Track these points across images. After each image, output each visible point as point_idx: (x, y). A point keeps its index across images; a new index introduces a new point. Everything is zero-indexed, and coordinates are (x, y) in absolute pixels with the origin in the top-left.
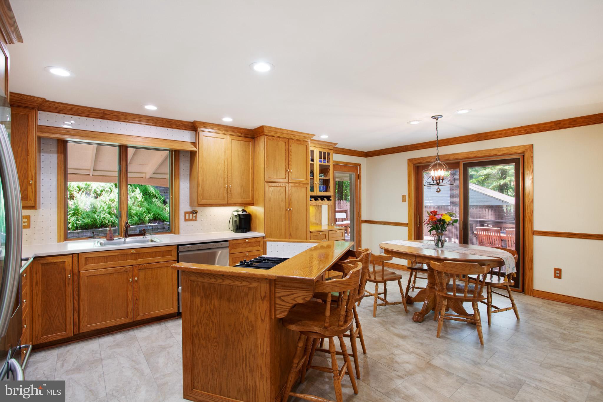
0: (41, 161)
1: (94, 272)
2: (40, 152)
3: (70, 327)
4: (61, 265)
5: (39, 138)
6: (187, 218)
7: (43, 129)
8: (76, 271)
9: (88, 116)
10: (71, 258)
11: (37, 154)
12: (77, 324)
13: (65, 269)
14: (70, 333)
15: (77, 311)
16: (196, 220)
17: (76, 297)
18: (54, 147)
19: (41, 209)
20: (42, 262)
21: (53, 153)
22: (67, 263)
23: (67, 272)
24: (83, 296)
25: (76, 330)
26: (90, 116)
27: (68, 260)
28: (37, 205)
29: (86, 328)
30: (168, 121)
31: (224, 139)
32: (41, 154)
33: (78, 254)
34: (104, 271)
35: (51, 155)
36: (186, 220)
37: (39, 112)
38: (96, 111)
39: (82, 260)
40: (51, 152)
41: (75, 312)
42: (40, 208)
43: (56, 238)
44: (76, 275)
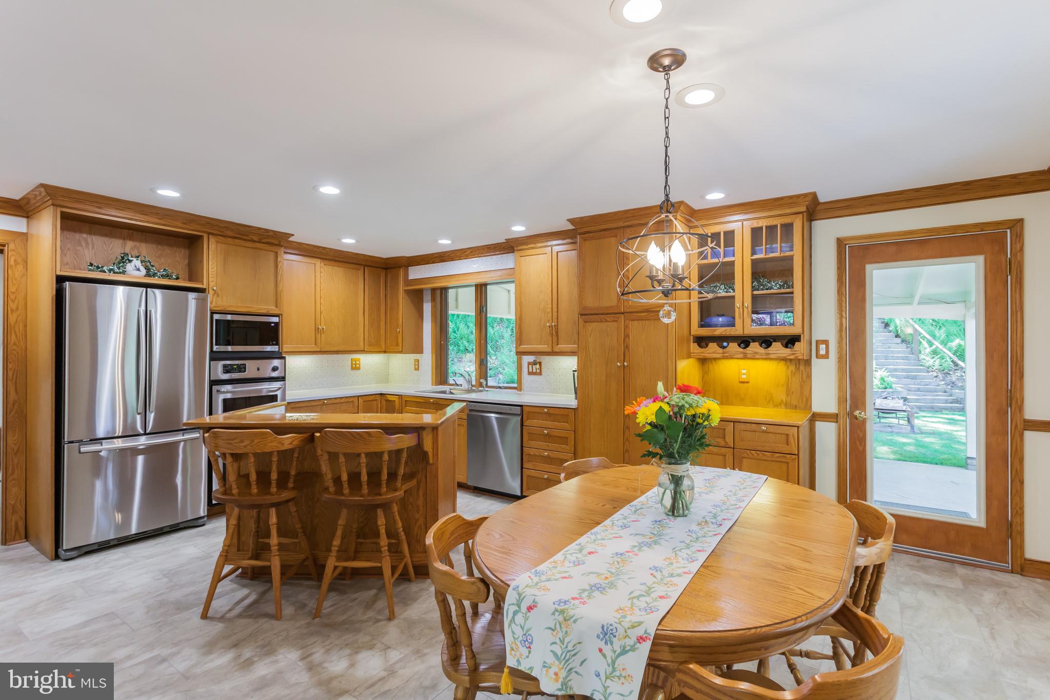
6: (530, 370)
16: (540, 374)
26: (435, 261)
30: (488, 248)
31: (546, 254)
36: (530, 373)
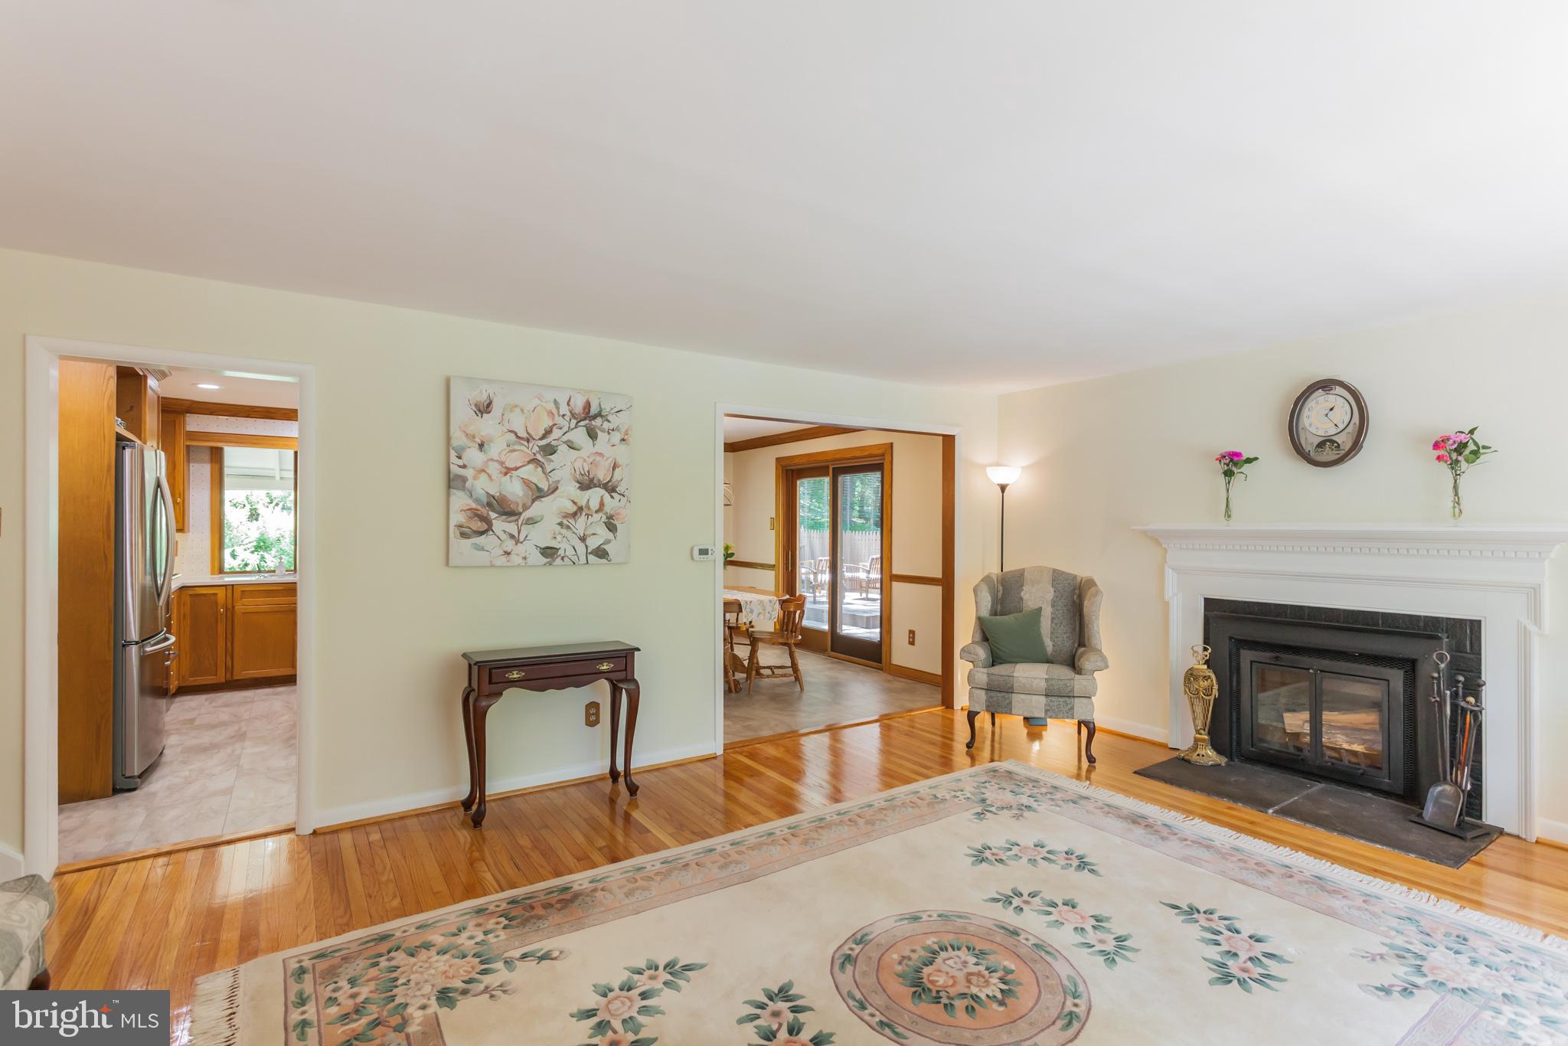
0: (191, 472)
1: (251, 608)
2: (189, 462)
3: (222, 672)
4: (212, 598)
5: (188, 447)
7: (192, 435)
8: (230, 606)
9: (248, 416)
10: (224, 591)
11: (185, 463)
12: (229, 669)
13: (216, 603)
14: (221, 677)
15: (230, 653)
17: (229, 636)
18: (207, 456)
19: (190, 534)
20: (191, 593)
21: (205, 463)
22: (219, 596)
23: (219, 607)
24: (238, 635)
25: (229, 675)
27: (221, 593)
28: (186, 529)
29: (241, 674)
32: (191, 465)
33: (233, 585)
34: (264, 608)
35: (203, 465)
37: (188, 415)
38: (258, 409)
39: (237, 594)
40: (201, 461)
41: (228, 655)
42: (189, 531)
43: (209, 569)
44: (230, 610)
